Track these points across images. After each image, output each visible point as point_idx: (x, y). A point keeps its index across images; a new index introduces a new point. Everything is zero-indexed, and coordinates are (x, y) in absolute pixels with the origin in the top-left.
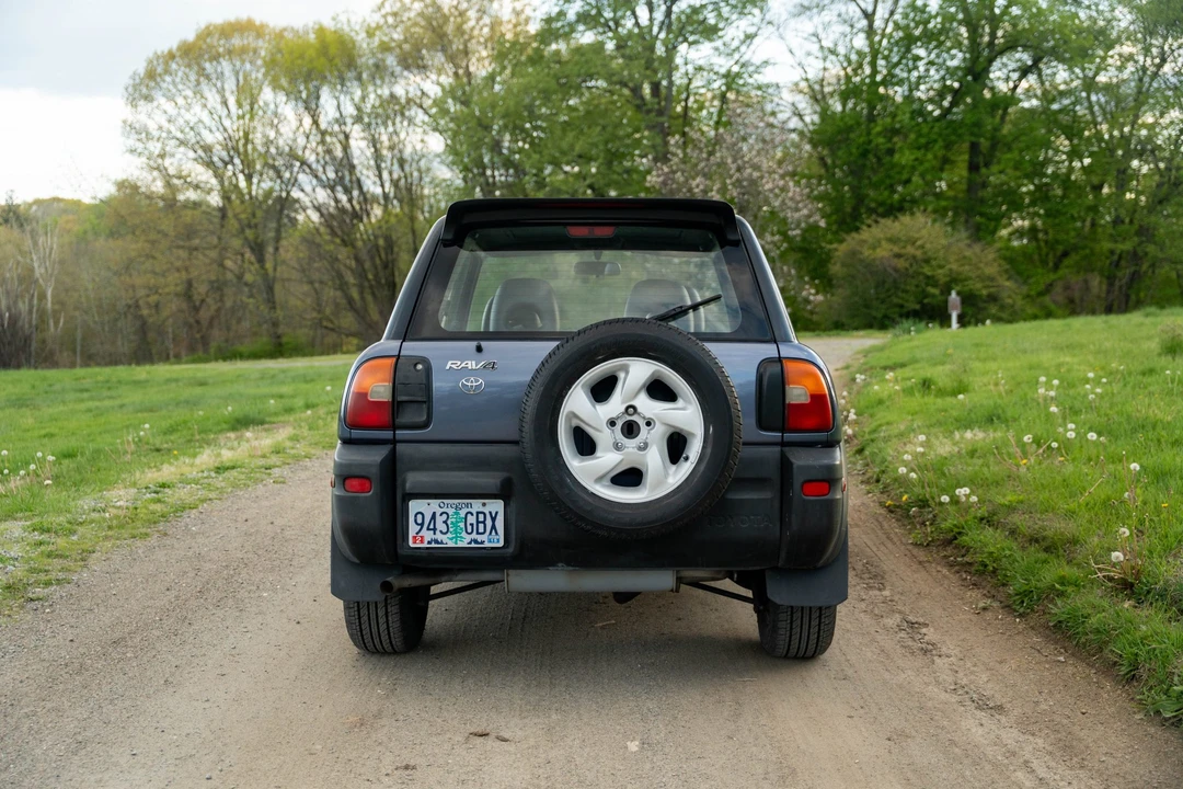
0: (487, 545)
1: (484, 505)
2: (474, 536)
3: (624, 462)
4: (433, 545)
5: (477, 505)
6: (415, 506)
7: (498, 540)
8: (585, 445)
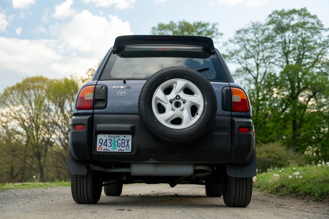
0: (125, 151)
1: (124, 137)
2: (121, 148)
3: (175, 115)
4: (106, 151)
5: (122, 137)
6: (99, 137)
7: (129, 150)
8: (162, 109)
